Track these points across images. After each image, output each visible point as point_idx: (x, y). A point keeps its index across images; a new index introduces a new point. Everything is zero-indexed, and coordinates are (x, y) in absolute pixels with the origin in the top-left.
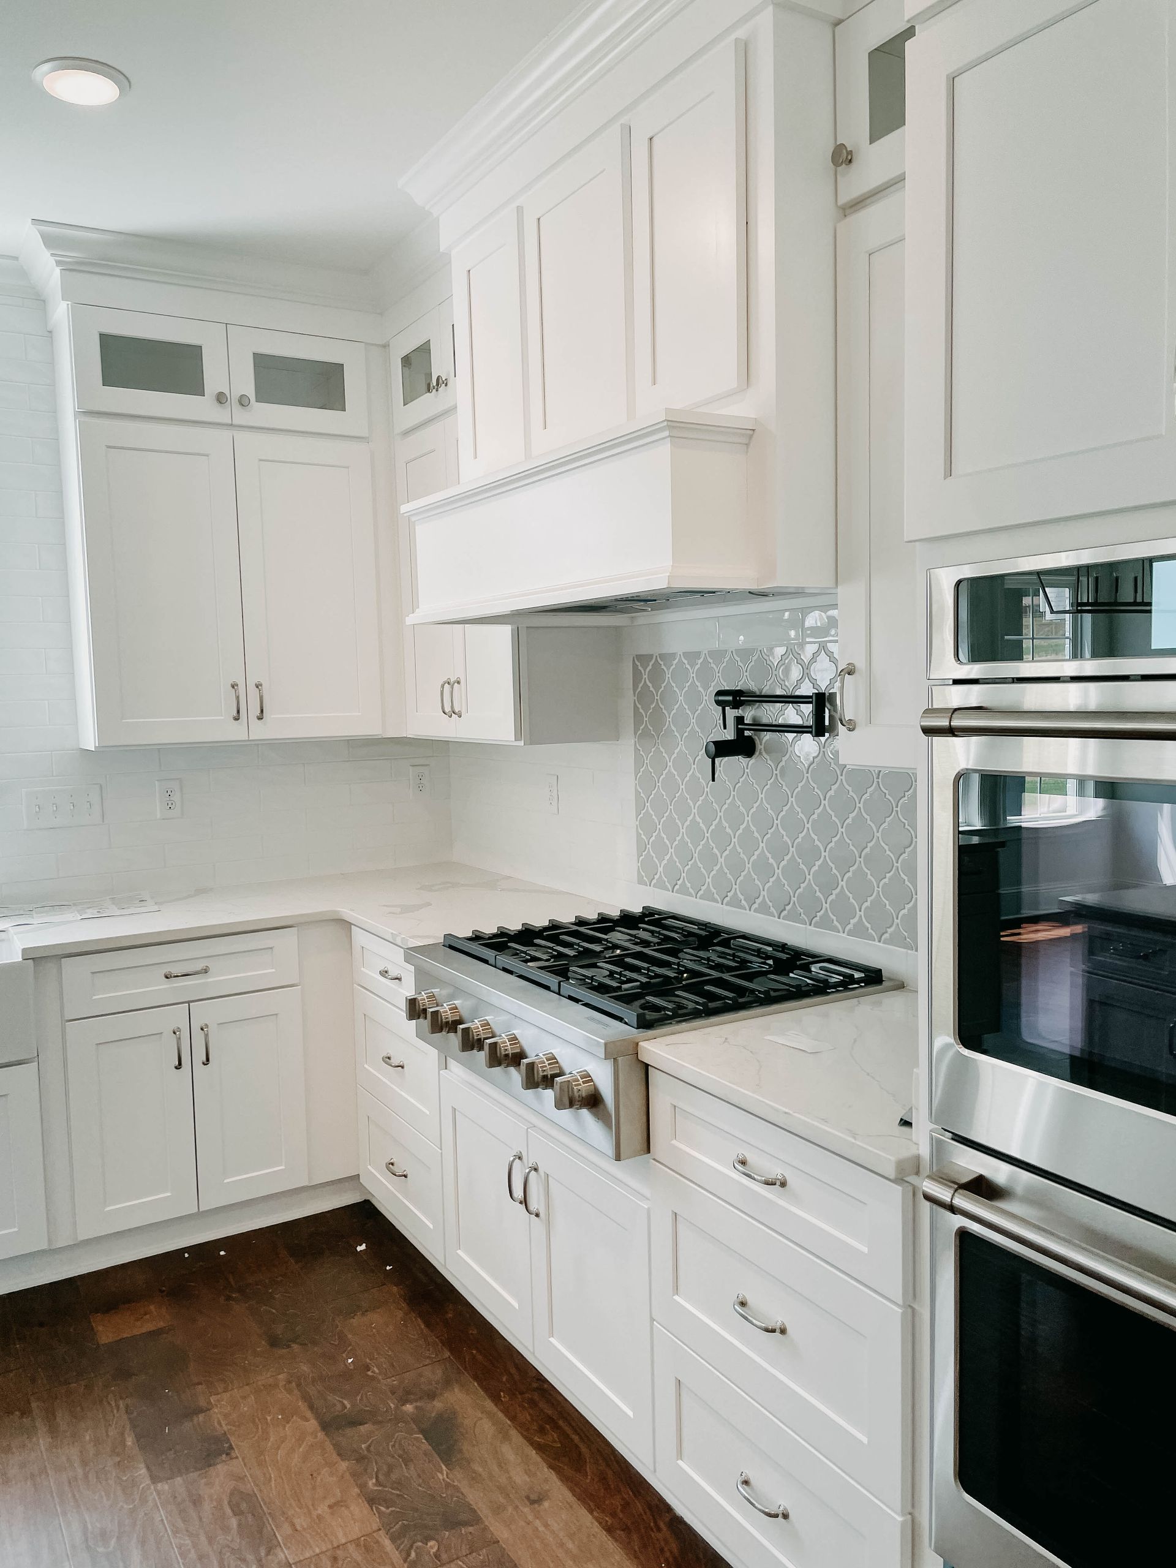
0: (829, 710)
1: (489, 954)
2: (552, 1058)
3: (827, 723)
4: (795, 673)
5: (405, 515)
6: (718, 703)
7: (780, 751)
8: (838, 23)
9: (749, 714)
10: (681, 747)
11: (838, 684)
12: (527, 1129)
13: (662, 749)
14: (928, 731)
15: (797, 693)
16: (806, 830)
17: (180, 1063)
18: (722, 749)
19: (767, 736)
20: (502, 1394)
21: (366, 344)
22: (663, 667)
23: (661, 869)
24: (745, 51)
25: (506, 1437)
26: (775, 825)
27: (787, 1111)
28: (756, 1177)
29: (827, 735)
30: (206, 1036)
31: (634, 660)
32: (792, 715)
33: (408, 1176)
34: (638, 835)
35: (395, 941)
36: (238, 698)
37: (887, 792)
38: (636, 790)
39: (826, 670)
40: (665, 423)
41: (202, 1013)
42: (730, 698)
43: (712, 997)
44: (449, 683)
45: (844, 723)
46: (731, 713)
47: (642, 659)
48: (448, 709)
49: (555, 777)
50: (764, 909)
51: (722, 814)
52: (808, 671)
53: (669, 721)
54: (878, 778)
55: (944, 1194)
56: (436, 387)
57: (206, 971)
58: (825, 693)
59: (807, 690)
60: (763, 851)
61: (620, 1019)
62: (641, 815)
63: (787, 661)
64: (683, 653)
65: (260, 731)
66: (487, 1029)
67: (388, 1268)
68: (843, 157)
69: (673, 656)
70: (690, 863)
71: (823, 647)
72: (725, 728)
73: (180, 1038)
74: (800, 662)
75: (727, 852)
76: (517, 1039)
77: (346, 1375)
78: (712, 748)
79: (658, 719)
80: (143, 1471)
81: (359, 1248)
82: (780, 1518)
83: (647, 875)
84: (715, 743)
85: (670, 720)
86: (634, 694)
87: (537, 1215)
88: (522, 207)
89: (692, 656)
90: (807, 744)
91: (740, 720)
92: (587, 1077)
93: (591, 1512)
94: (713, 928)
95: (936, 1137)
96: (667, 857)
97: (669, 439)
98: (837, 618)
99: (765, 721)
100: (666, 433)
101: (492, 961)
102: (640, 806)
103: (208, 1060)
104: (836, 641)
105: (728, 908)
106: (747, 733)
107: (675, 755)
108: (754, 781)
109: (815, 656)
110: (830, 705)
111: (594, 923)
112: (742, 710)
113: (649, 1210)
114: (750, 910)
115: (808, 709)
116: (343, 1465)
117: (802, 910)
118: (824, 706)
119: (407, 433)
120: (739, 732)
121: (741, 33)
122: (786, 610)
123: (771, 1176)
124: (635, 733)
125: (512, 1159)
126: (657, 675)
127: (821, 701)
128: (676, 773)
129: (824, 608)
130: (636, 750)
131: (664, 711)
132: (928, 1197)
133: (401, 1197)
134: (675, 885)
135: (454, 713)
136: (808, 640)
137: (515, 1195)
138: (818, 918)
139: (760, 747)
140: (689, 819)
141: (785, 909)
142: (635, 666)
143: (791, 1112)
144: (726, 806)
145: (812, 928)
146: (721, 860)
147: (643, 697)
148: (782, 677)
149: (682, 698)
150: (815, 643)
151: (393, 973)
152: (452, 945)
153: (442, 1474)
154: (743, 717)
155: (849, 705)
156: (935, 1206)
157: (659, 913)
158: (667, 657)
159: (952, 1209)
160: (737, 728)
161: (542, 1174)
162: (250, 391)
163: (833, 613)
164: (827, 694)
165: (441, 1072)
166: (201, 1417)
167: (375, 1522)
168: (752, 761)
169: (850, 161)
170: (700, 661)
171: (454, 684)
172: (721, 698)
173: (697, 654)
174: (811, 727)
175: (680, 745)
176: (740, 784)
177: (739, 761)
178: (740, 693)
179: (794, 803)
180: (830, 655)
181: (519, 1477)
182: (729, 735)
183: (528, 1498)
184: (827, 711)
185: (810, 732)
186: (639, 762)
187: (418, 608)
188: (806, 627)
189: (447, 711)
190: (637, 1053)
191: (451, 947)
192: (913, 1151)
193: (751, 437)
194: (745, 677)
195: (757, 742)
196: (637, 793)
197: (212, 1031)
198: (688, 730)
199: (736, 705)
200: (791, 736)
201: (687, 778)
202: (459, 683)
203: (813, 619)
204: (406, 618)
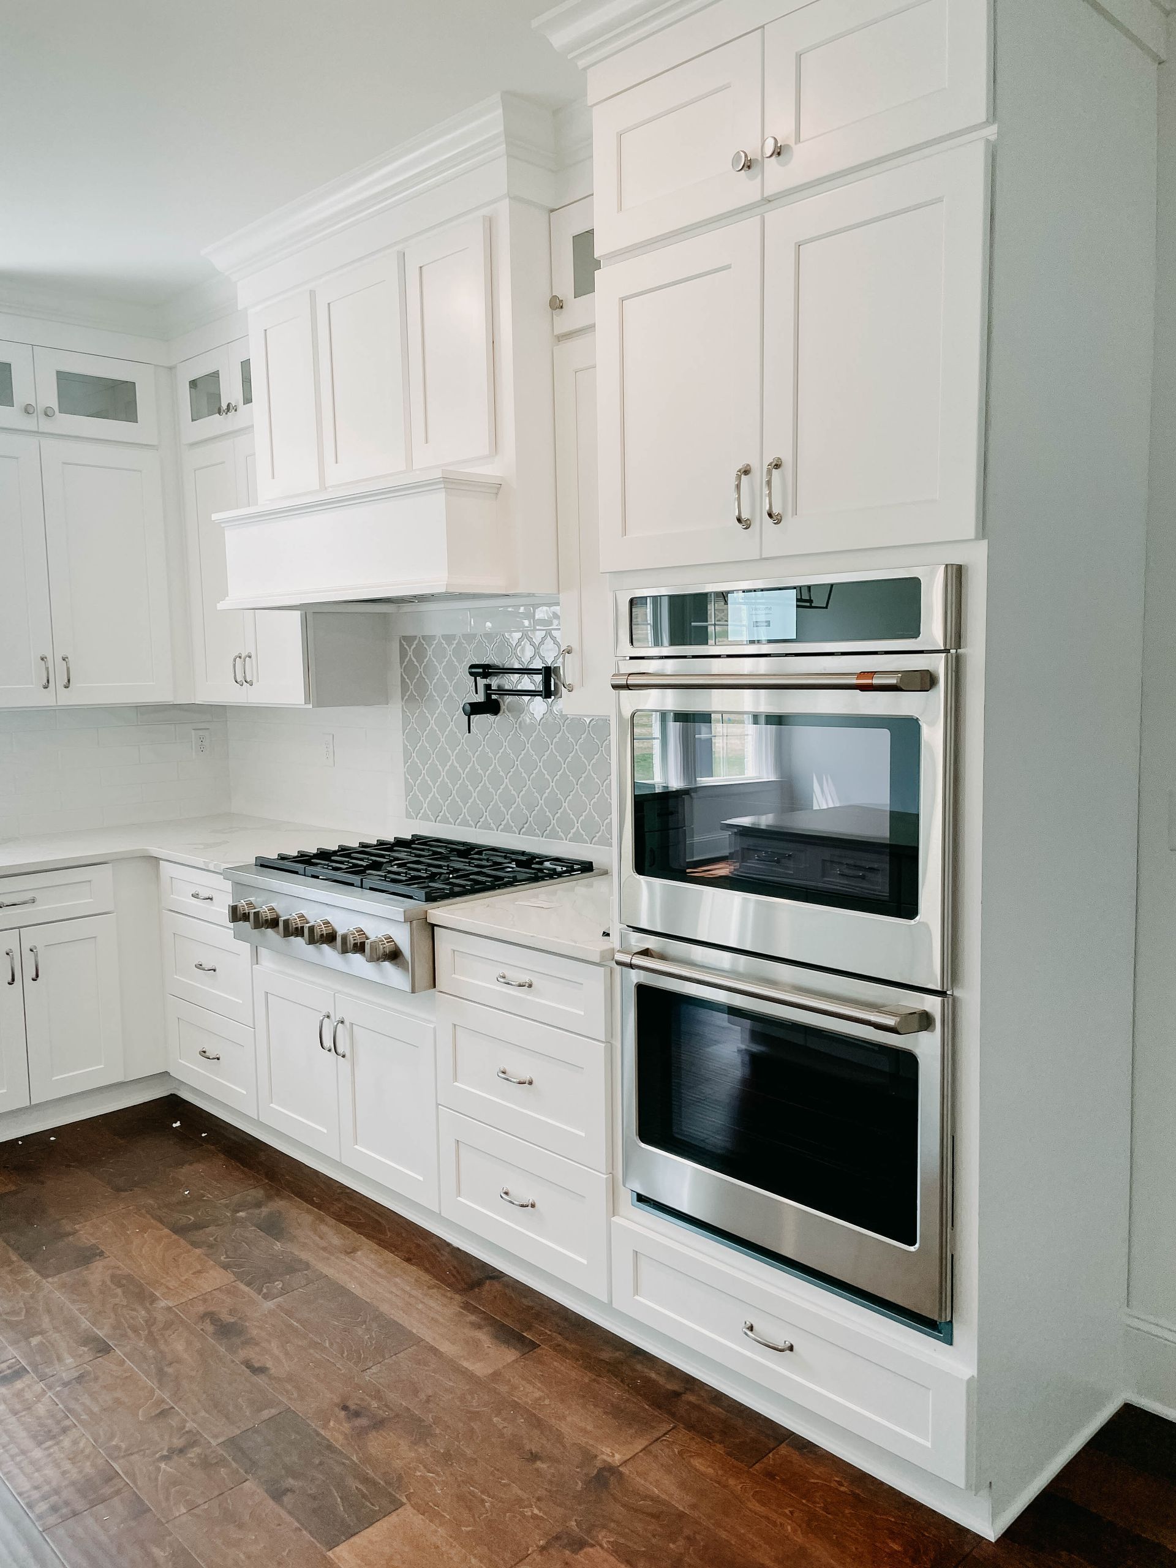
0: (554, 679)
1: (300, 867)
2: (360, 931)
3: (553, 689)
4: (529, 652)
5: (216, 521)
6: (471, 674)
7: (518, 711)
8: (552, 211)
9: (494, 682)
10: (441, 708)
11: (561, 660)
12: (334, 994)
13: (425, 710)
14: (615, 687)
15: (530, 667)
16: (538, 767)
17: (13, 980)
18: (475, 709)
19: (508, 699)
20: (314, 1198)
21: (155, 365)
22: (425, 646)
23: (425, 805)
24: (490, 224)
25: (322, 1221)
26: (516, 765)
27: (532, 935)
28: (512, 983)
29: (553, 697)
30: (36, 956)
31: (400, 641)
32: (527, 683)
33: (220, 1059)
34: (406, 779)
35: (208, 867)
36: (47, 669)
37: (595, 737)
38: (404, 743)
39: (551, 650)
40: (441, 479)
41: (30, 937)
42: (481, 670)
43: (477, 882)
44: (240, 657)
45: (565, 686)
46: (481, 682)
47: (408, 639)
48: (240, 678)
49: (332, 736)
50: (508, 829)
51: (475, 759)
52: (538, 651)
53: (431, 689)
54: (589, 727)
55: (626, 959)
56: (226, 411)
57: (33, 901)
58: (550, 667)
59: (538, 664)
60: (507, 785)
61: (411, 897)
62: (409, 764)
63: (523, 643)
64: (442, 635)
65: (67, 698)
66: (304, 920)
67: (203, 1135)
68: (557, 304)
69: (433, 637)
70: (450, 798)
71: (549, 633)
72: (477, 693)
73: (13, 958)
74: (532, 644)
75: (479, 788)
76: (329, 923)
77: (185, 1202)
78: (468, 708)
79: (421, 687)
80: (33, 1273)
81: (174, 1125)
82: (529, 1208)
83: (413, 811)
84: (470, 704)
85: (432, 687)
86: (401, 667)
87: (344, 1056)
88: (315, 291)
89: (449, 638)
90: (538, 705)
91: (488, 687)
92: (389, 939)
93: (393, 1252)
94: (468, 845)
95: (624, 933)
96: (430, 796)
97: (444, 489)
98: (559, 614)
99: (507, 687)
100: (442, 486)
101: (302, 872)
102: (407, 756)
103: (37, 976)
104: (559, 629)
105: (481, 830)
106: (494, 697)
107: (436, 715)
108: (499, 733)
109: (544, 639)
110: (555, 675)
111: (375, 846)
112: (490, 680)
113: (435, 1028)
114: (497, 830)
115: (539, 678)
116: (198, 1251)
117: (536, 827)
118: (551, 676)
119: (193, 445)
120: (488, 696)
121: (485, 211)
122: (522, 606)
123: (522, 981)
124: (403, 699)
125: (321, 1018)
126: (420, 653)
127: (548, 672)
128: (437, 729)
129: (550, 605)
130: (403, 711)
131: (426, 680)
132: (618, 963)
133: (213, 1077)
134: (437, 817)
135: (246, 682)
136: (537, 628)
137: (325, 1045)
138: (548, 831)
139: (503, 707)
140: (449, 764)
141: (523, 827)
142: (401, 645)
143: (535, 935)
144: (478, 753)
145: (543, 839)
146: (475, 795)
147: (408, 669)
148: (519, 655)
149: (441, 670)
150: (543, 630)
151: (204, 893)
152: (264, 864)
153: (278, 1246)
154: (491, 685)
155: (569, 673)
156: (624, 968)
157: (426, 838)
158: (428, 639)
159: (631, 966)
160: (487, 693)
161: (348, 1026)
162: (54, 403)
163: (556, 609)
164: (552, 668)
165: (254, 966)
166: (71, 1238)
167: (232, 1278)
168: (498, 718)
169: (562, 307)
170: (456, 642)
171: (245, 658)
172: (473, 670)
173: (453, 637)
174: (541, 691)
175: (440, 708)
176: (488, 736)
177: (489, 717)
178: (488, 666)
179: (530, 748)
180: (554, 639)
181: (336, 1241)
182: (480, 698)
183: (346, 1251)
184: (552, 680)
185: (541, 695)
186: (406, 721)
187: (228, 596)
188: (536, 618)
189: (238, 681)
190: (426, 918)
191: (262, 866)
192: (611, 946)
193: (499, 489)
194: (491, 654)
195: (502, 704)
196: (405, 746)
197: (40, 950)
198: (447, 695)
199: (485, 675)
200: (526, 698)
201: (447, 733)
202: (250, 657)
203: (541, 613)
204: (218, 604)
